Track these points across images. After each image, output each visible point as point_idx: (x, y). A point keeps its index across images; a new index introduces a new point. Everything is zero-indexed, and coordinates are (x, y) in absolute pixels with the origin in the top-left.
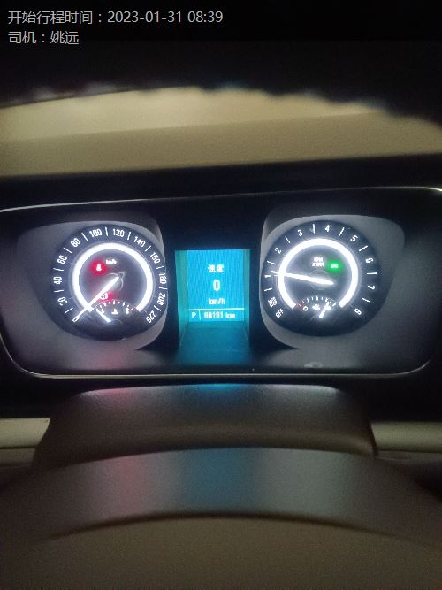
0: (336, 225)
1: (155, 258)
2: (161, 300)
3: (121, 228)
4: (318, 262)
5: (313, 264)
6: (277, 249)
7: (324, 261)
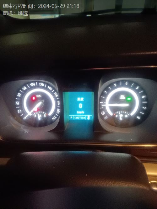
0: (130, 82)
1: (56, 95)
2: (58, 111)
3: (42, 82)
4: (122, 97)
5: (120, 98)
6: (105, 92)
7: (125, 97)
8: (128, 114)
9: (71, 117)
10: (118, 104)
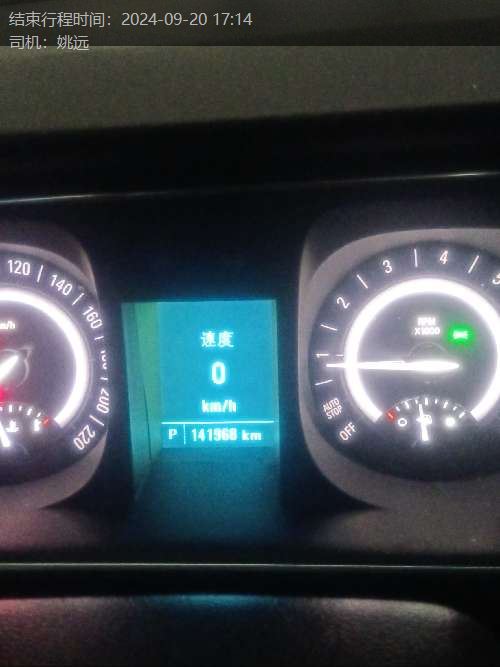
0: (463, 250)
1: (93, 317)
2: (104, 406)
3: (24, 256)
4: (427, 326)
5: (417, 331)
6: (340, 300)
7: (440, 324)
8: (460, 410)
9: (172, 433)
10: (408, 359)
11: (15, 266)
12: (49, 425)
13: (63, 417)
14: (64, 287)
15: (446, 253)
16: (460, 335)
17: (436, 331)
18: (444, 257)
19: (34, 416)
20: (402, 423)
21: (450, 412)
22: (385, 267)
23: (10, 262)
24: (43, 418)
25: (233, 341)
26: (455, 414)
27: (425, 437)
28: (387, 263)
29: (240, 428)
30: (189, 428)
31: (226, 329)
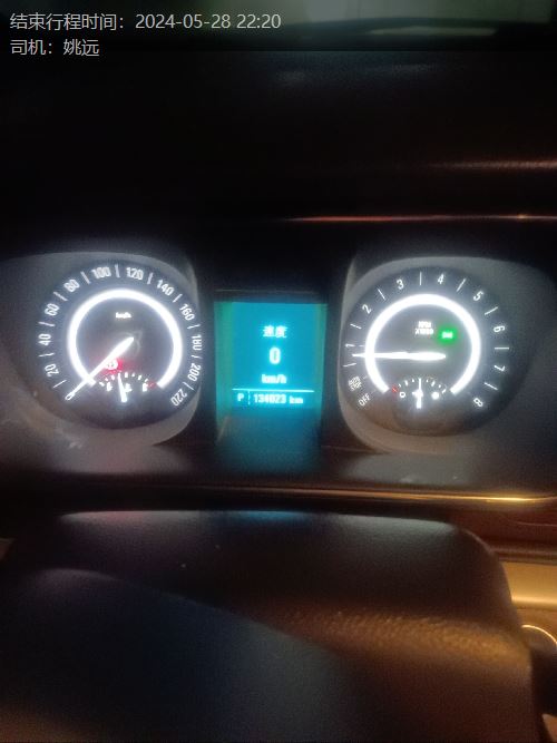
1: (188, 312)
2: (195, 373)
4: (425, 328)
5: (417, 331)
6: (365, 306)
7: (433, 327)
9: (240, 397)
10: (409, 351)
11: (132, 272)
12: (153, 387)
13: (163, 382)
14: (167, 289)
15: (442, 277)
16: (448, 335)
17: (431, 332)
18: (441, 279)
19: (142, 381)
20: (402, 395)
21: (435, 388)
22: (398, 285)
23: (128, 269)
24: (149, 383)
25: (286, 333)
26: (440, 390)
27: (419, 405)
28: (400, 281)
29: (288, 395)
30: (252, 394)
31: (283, 325)
